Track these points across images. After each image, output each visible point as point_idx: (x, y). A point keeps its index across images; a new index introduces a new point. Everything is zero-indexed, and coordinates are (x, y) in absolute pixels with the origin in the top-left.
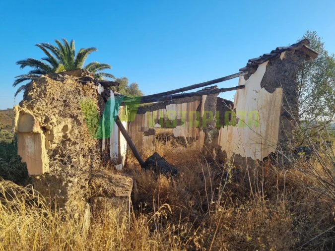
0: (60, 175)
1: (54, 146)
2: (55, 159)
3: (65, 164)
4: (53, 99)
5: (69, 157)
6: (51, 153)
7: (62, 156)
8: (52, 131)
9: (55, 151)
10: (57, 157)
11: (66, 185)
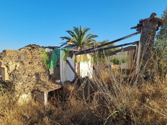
0: (12, 82)
1: (10, 72)
2: (11, 76)
3: (14, 78)
4: (10, 56)
5: (15, 76)
6: (9, 74)
7: (13, 75)
8: (9, 67)
9: (11, 74)
10: (11, 75)
11: (15, 85)
